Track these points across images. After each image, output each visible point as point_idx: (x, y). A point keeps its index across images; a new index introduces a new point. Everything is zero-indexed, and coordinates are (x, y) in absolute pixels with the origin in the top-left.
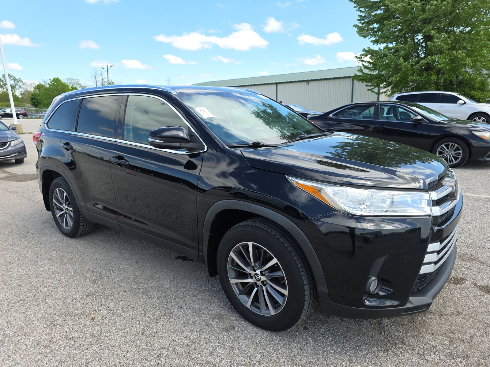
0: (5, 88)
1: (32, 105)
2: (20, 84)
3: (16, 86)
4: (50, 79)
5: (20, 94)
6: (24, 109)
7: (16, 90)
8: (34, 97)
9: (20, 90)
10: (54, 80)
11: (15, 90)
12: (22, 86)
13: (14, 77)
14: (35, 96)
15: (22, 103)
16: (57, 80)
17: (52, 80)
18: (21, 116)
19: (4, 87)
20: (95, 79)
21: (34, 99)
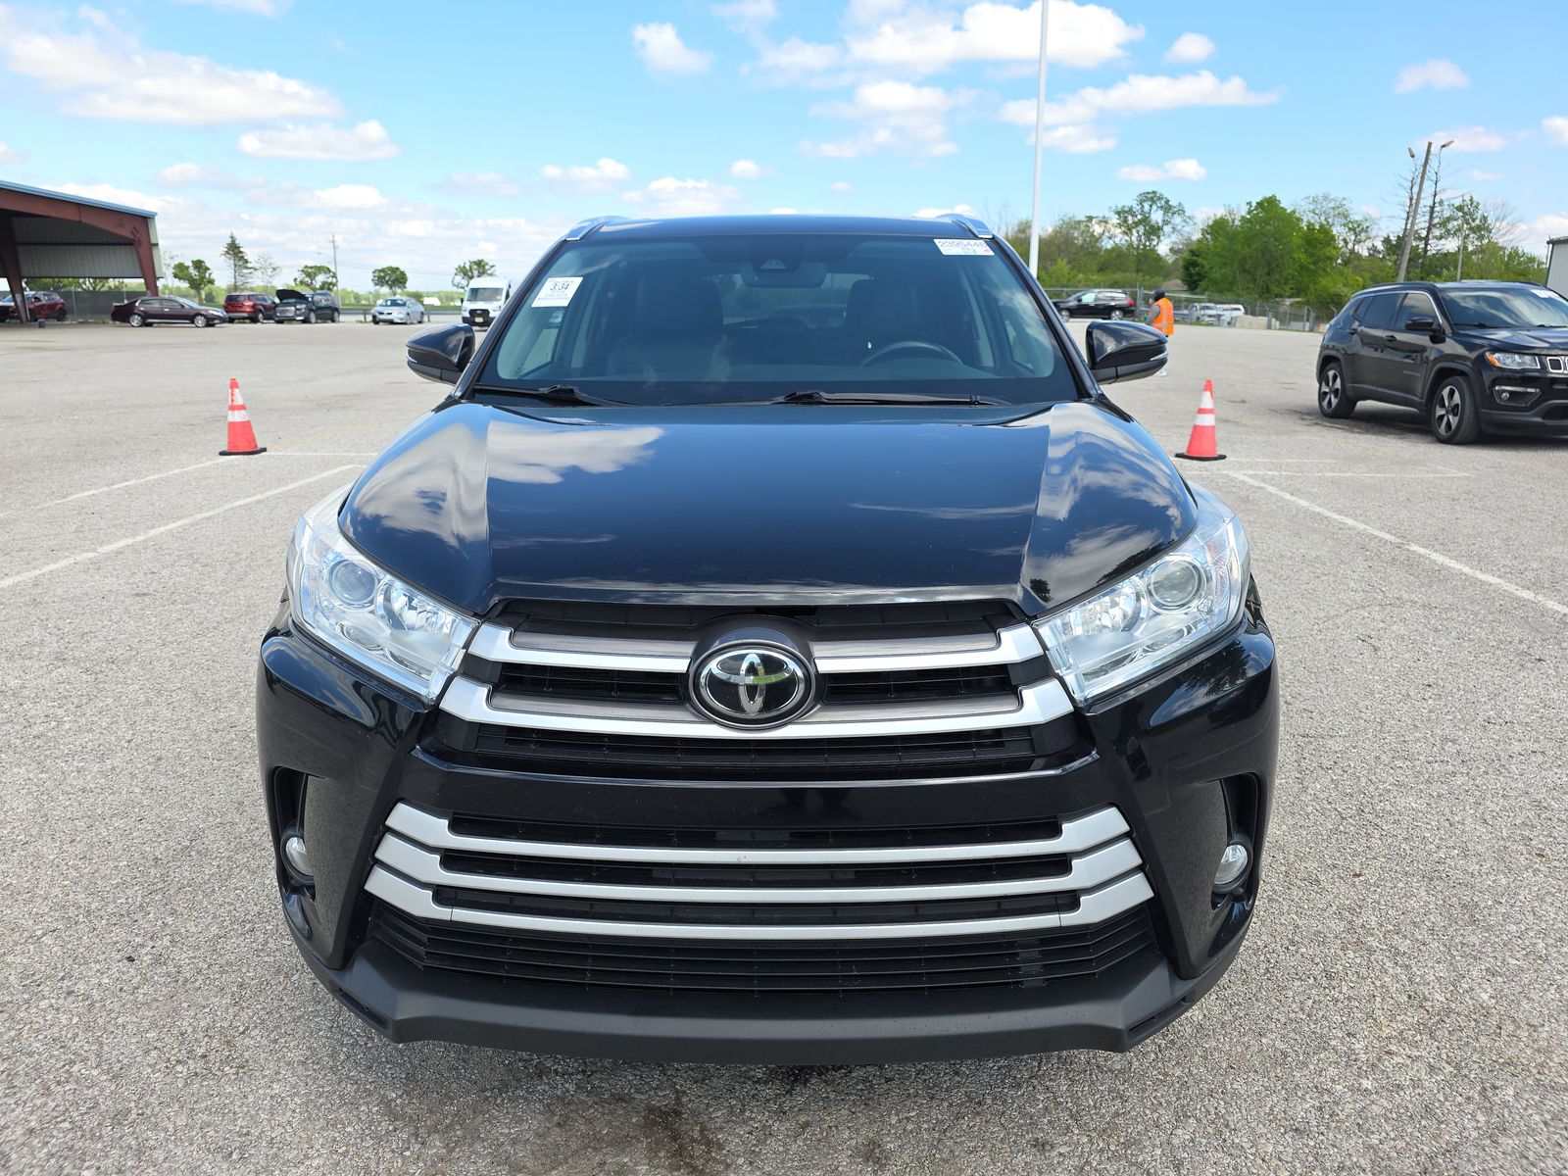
0: (1136, 234)
1: (1183, 281)
2: (1177, 220)
3: (1165, 228)
4: (1249, 203)
5: (1171, 250)
6: (1131, 295)
7: (1162, 238)
8: (1195, 258)
9: (1174, 238)
10: (1260, 204)
11: (1159, 237)
12: (1179, 228)
13: (1167, 201)
14: (1197, 256)
15: (1153, 277)
16: (1269, 205)
17: (1254, 204)
18: (1117, 313)
19: (1134, 231)
20: (1408, 195)
21: (1194, 264)
